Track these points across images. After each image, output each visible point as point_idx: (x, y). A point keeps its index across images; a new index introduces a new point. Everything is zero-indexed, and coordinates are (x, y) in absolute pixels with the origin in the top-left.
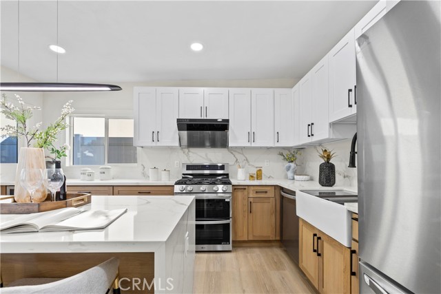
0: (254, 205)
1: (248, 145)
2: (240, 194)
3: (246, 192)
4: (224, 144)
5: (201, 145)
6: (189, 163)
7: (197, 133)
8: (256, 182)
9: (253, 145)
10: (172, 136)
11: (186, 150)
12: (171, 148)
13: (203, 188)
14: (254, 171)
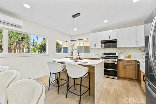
0: (126, 67)
1: (125, 47)
2: (121, 63)
3: (123, 62)
4: (116, 47)
5: (110, 47)
6: (104, 53)
7: (108, 44)
8: (128, 59)
9: (127, 46)
10: (99, 45)
11: (104, 49)
12: (99, 49)
13: (108, 60)
14: (128, 55)
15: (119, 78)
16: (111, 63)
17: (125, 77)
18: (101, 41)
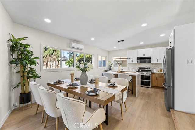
0: (158, 78)
1: (157, 63)
2: (153, 75)
3: (155, 75)
4: (150, 62)
5: (145, 62)
6: (140, 67)
7: (143, 60)
8: (160, 72)
9: (159, 62)
10: (135, 61)
11: (139, 64)
12: (135, 64)
13: (143, 73)
14: (159, 70)
15: (152, 87)
16: (145, 76)
17: (157, 86)
18: (137, 58)
